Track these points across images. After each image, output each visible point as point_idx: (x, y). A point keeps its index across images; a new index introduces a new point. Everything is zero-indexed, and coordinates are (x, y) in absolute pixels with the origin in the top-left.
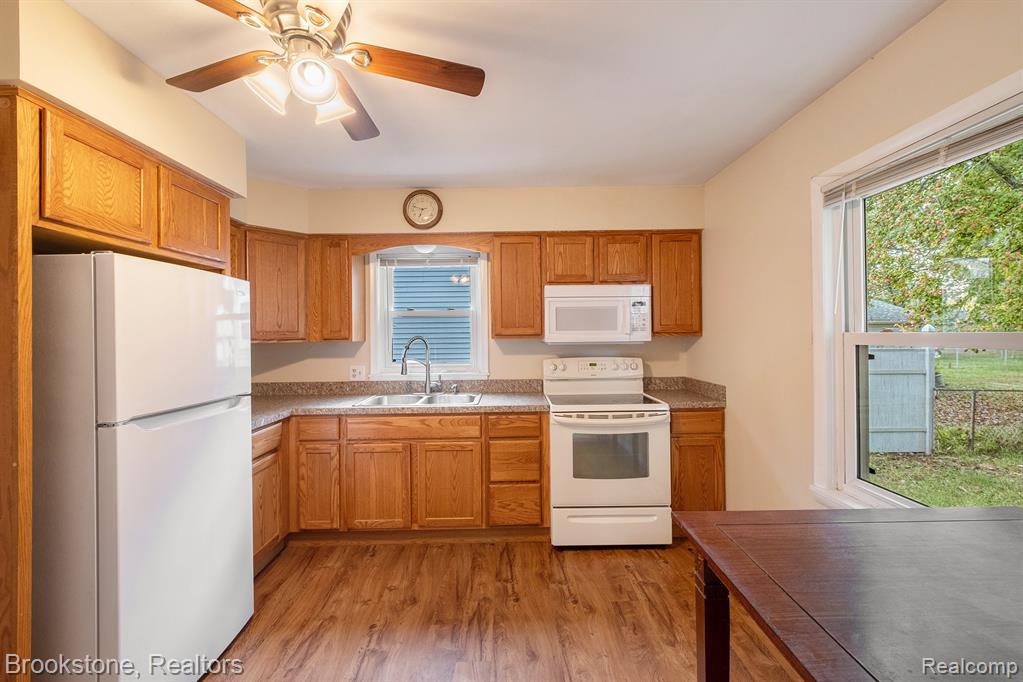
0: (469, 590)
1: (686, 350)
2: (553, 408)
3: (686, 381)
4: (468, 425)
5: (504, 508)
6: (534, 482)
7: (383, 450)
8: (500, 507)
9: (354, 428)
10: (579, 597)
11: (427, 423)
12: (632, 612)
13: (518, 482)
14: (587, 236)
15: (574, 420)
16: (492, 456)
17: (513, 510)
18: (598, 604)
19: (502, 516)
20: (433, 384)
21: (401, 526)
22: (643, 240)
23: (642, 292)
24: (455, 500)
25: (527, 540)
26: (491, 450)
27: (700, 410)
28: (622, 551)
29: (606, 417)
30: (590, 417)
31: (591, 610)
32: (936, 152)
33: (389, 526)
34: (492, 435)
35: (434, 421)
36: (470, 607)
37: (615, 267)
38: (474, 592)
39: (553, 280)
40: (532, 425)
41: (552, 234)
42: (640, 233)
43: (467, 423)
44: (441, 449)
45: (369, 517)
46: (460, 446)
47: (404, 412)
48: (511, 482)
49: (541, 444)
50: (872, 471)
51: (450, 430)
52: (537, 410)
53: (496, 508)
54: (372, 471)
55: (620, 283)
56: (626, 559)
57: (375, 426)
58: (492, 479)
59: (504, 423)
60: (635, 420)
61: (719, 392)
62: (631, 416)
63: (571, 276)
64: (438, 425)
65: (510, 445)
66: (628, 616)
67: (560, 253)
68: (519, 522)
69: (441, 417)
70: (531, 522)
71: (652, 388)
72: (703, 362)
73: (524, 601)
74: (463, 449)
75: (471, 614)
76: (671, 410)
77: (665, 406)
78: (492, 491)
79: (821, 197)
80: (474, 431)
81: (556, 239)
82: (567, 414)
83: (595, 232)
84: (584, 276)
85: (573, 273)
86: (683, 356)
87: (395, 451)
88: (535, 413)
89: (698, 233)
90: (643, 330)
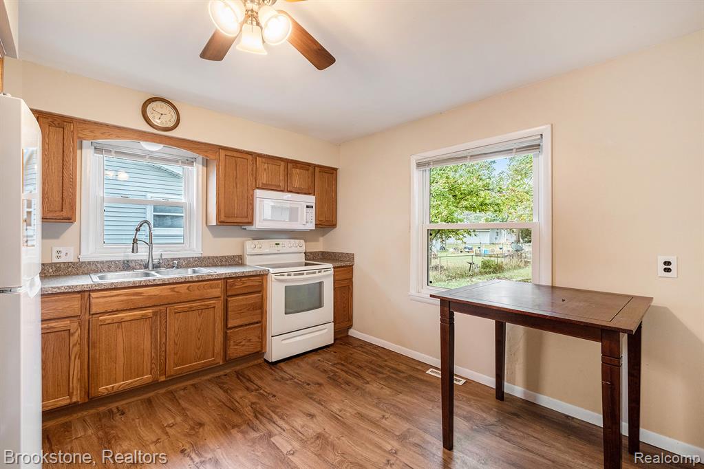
0: (237, 404)
1: (323, 236)
2: (271, 270)
3: (323, 253)
4: (212, 288)
5: (237, 345)
6: (257, 323)
7: (132, 318)
8: (234, 345)
9: (98, 302)
10: (308, 382)
11: (176, 290)
12: (340, 378)
13: (246, 325)
14: (282, 161)
15: (286, 277)
16: (229, 310)
17: (243, 345)
18: (321, 381)
19: (235, 351)
20: (156, 262)
21: (151, 380)
22: (311, 169)
23: (311, 200)
24: (199, 349)
25: (249, 365)
26: (229, 305)
27: (344, 267)
28: (311, 354)
29: (303, 274)
30: (295, 275)
31: (320, 385)
32: (466, 157)
33: (138, 384)
34: (229, 293)
35: (182, 288)
36: (248, 412)
37: (296, 183)
38: (241, 403)
39: (260, 186)
40: (257, 284)
41: (261, 156)
42: (309, 165)
43: (211, 287)
44: (190, 310)
45: (115, 381)
46: (205, 305)
47: (155, 283)
48: (242, 326)
49: (262, 296)
50: (431, 282)
51: (197, 293)
52: (262, 273)
53: (231, 347)
54: (120, 340)
55: (298, 193)
56: (316, 357)
57: (125, 298)
58: (229, 326)
59: (239, 284)
60: (317, 275)
61: (351, 257)
62: (315, 273)
63: (271, 185)
64: (187, 291)
65: (242, 299)
66: (340, 380)
67: (265, 169)
68: (247, 353)
69: (189, 285)
70: (256, 351)
71: (312, 258)
72: (337, 242)
73: (278, 395)
74: (207, 307)
75: (252, 414)
76: (334, 268)
77: (331, 266)
78: (229, 335)
79: (415, 166)
80: (217, 292)
81: (264, 160)
82: (282, 274)
83: (286, 159)
84: (279, 186)
85: (273, 183)
86: (321, 239)
87: (145, 318)
88: (259, 275)
89: (336, 170)
90: (311, 222)
